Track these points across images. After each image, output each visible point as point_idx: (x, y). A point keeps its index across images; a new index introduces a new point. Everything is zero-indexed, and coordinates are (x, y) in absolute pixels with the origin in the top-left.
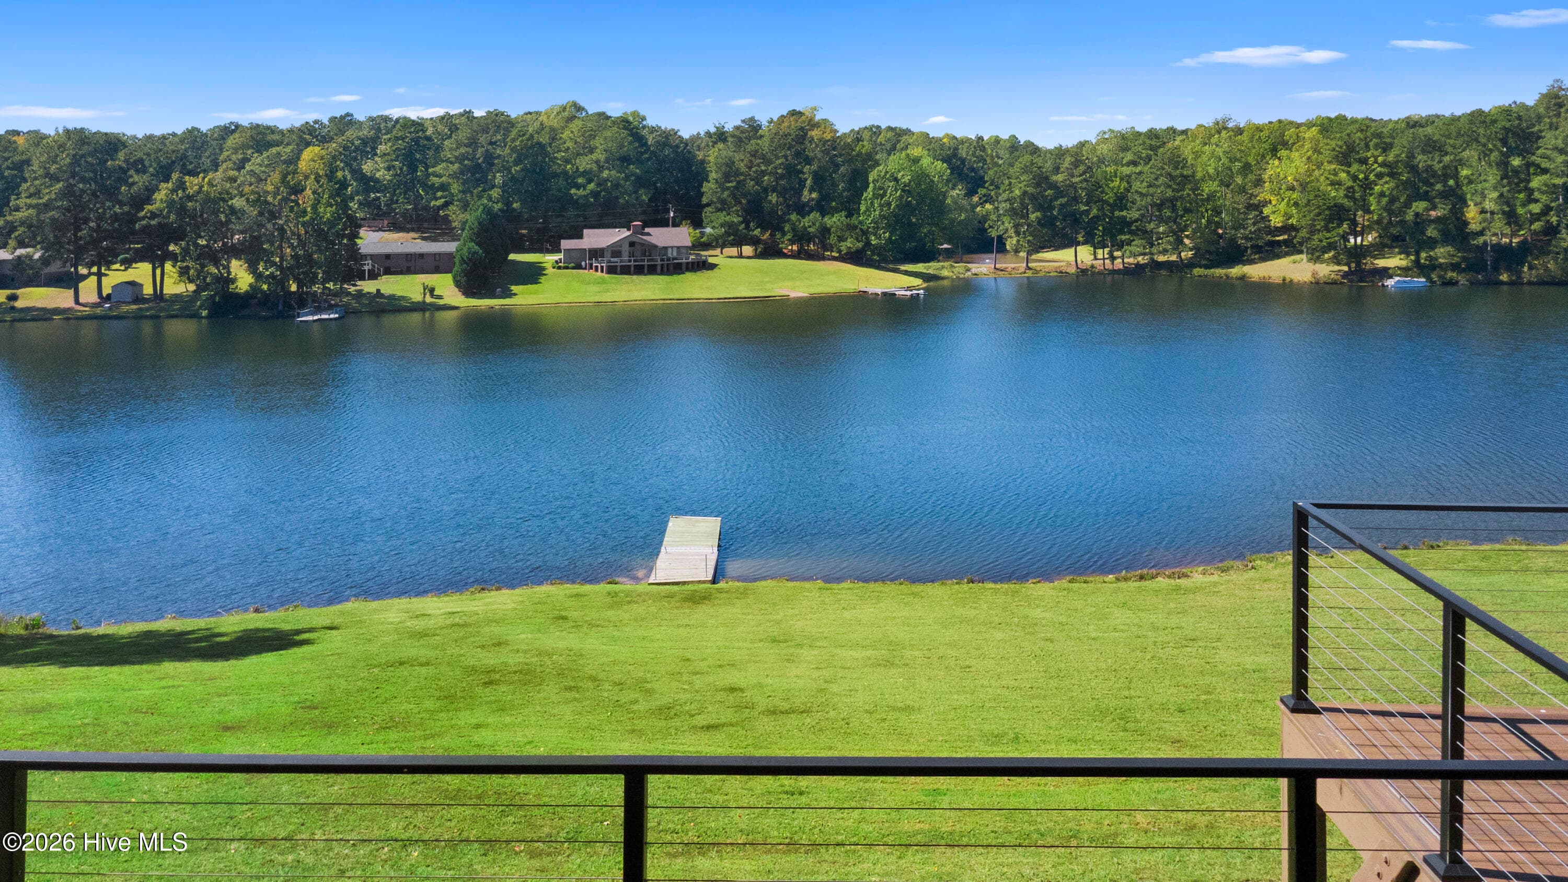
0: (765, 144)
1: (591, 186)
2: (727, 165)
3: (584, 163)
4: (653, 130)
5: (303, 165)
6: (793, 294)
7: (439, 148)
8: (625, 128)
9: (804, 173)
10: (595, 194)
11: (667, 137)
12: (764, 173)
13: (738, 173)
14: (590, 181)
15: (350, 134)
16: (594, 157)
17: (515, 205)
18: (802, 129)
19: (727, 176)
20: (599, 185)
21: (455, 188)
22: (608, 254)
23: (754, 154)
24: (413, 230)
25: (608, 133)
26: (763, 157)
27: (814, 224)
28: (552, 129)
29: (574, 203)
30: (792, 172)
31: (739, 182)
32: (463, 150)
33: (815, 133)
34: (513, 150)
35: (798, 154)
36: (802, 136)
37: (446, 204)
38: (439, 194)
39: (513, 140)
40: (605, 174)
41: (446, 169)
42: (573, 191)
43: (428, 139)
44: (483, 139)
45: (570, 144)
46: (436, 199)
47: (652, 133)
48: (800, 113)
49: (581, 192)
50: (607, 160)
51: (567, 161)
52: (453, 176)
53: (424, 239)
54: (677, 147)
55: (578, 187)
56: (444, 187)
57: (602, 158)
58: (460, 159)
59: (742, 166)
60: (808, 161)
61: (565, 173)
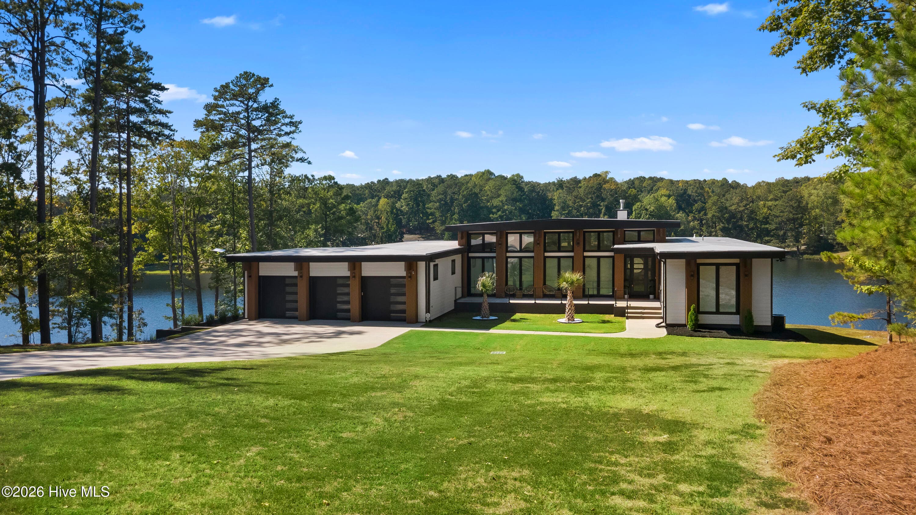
0: (582, 191)
1: (500, 213)
2: (563, 203)
3: (496, 202)
4: (527, 183)
5: (380, 207)
7: (429, 196)
8: (514, 184)
9: (601, 206)
11: (533, 187)
12: (581, 206)
13: (568, 206)
14: (498, 211)
15: (388, 188)
16: (500, 199)
18: (600, 184)
19: (563, 208)
20: (503, 212)
21: (438, 214)
23: (576, 197)
24: (418, 234)
25: (506, 188)
26: (581, 198)
28: (481, 186)
30: (595, 205)
31: (569, 211)
32: (440, 197)
33: (606, 186)
34: (463, 196)
35: (598, 197)
36: (600, 188)
37: (434, 222)
38: (430, 217)
39: (463, 191)
40: (506, 207)
41: (433, 205)
42: (491, 216)
43: (424, 190)
44: (449, 192)
45: (489, 193)
46: (429, 219)
47: (527, 185)
48: (599, 175)
49: (495, 216)
50: (506, 201)
51: (488, 201)
52: (437, 209)
54: (539, 192)
55: (493, 213)
56: (432, 214)
57: (504, 199)
58: (440, 201)
59: (570, 203)
60: (603, 200)
61: (487, 207)
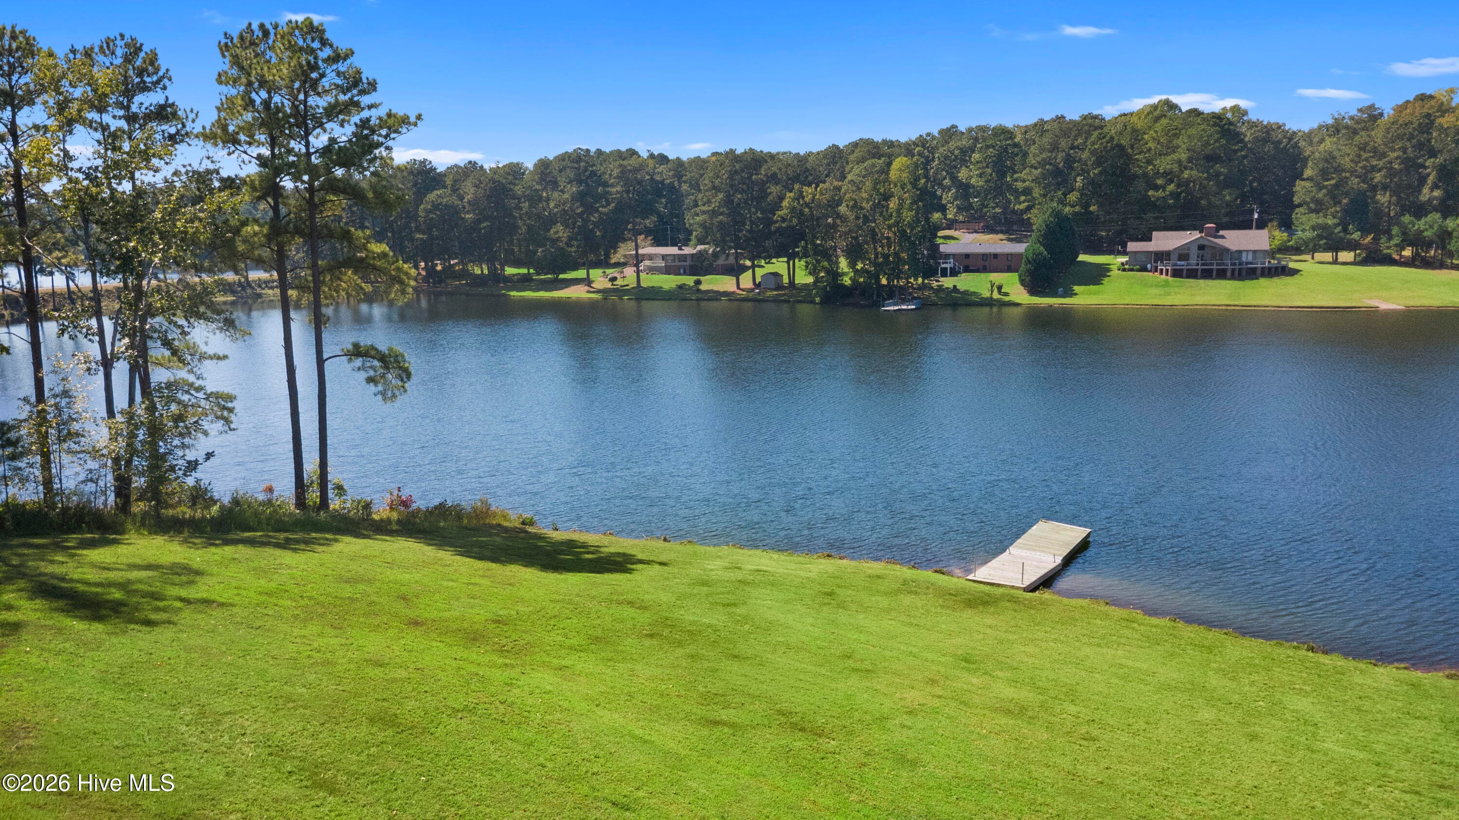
0: (1378, 135)
1: (1171, 187)
2: (1326, 161)
3: (1164, 164)
4: (1253, 125)
5: (893, 174)
6: (1384, 306)
7: (1025, 155)
8: (1215, 125)
9: (1425, 168)
10: (1175, 195)
11: (1268, 132)
12: (1374, 169)
13: (1339, 170)
14: (1171, 181)
15: (952, 145)
16: (1175, 156)
17: (1092, 208)
18: (1428, 116)
19: (1324, 174)
20: (1178, 186)
21: (1037, 192)
22: (1174, 257)
23: (1363, 148)
24: (1002, 232)
25: (1192, 131)
26: (1375, 150)
27: (1431, 227)
28: (1135, 131)
29: (1153, 206)
30: (1411, 165)
31: (1341, 180)
32: (1044, 155)
33: (1446, 121)
34: (1093, 153)
35: (1420, 146)
36: (1428, 124)
37: (1029, 208)
38: (1023, 198)
39: (1093, 143)
40: (1186, 174)
41: (1030, 173)
42: (1150, 193)
43: (1016, 145)
44: (1064, 143)
45: (1151, 145)
46: (1020, 203)
47: (1251, 128)
48: (1431, 97)
49: (1160, 193)
50: (1190, 160)
51: (1149, 162)
52: (1035, 180)
53: (1009, 240)
54: (1280, 142)
55: (1156, 188)
56: (1027, 192)
57: (1184, 156)
58: (1043, 164)
59: (1346, 162)
60: (1433, 154)
61: (1145, 175)
